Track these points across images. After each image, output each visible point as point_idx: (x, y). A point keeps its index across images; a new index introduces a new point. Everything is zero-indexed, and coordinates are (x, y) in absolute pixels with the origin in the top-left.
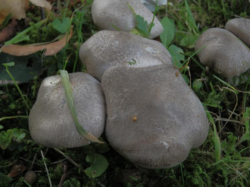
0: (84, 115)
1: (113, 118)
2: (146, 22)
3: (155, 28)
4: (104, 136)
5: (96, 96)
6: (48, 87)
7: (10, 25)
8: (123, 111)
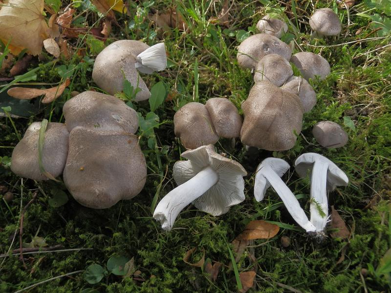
0: (48, 158)
1: (69, 165)
2: (133, 87)
3: (142, 93)
4: (61, 176)
5: (62, 146)
6: (31, 131)
7: (24, 59)
8: (75, 162)
